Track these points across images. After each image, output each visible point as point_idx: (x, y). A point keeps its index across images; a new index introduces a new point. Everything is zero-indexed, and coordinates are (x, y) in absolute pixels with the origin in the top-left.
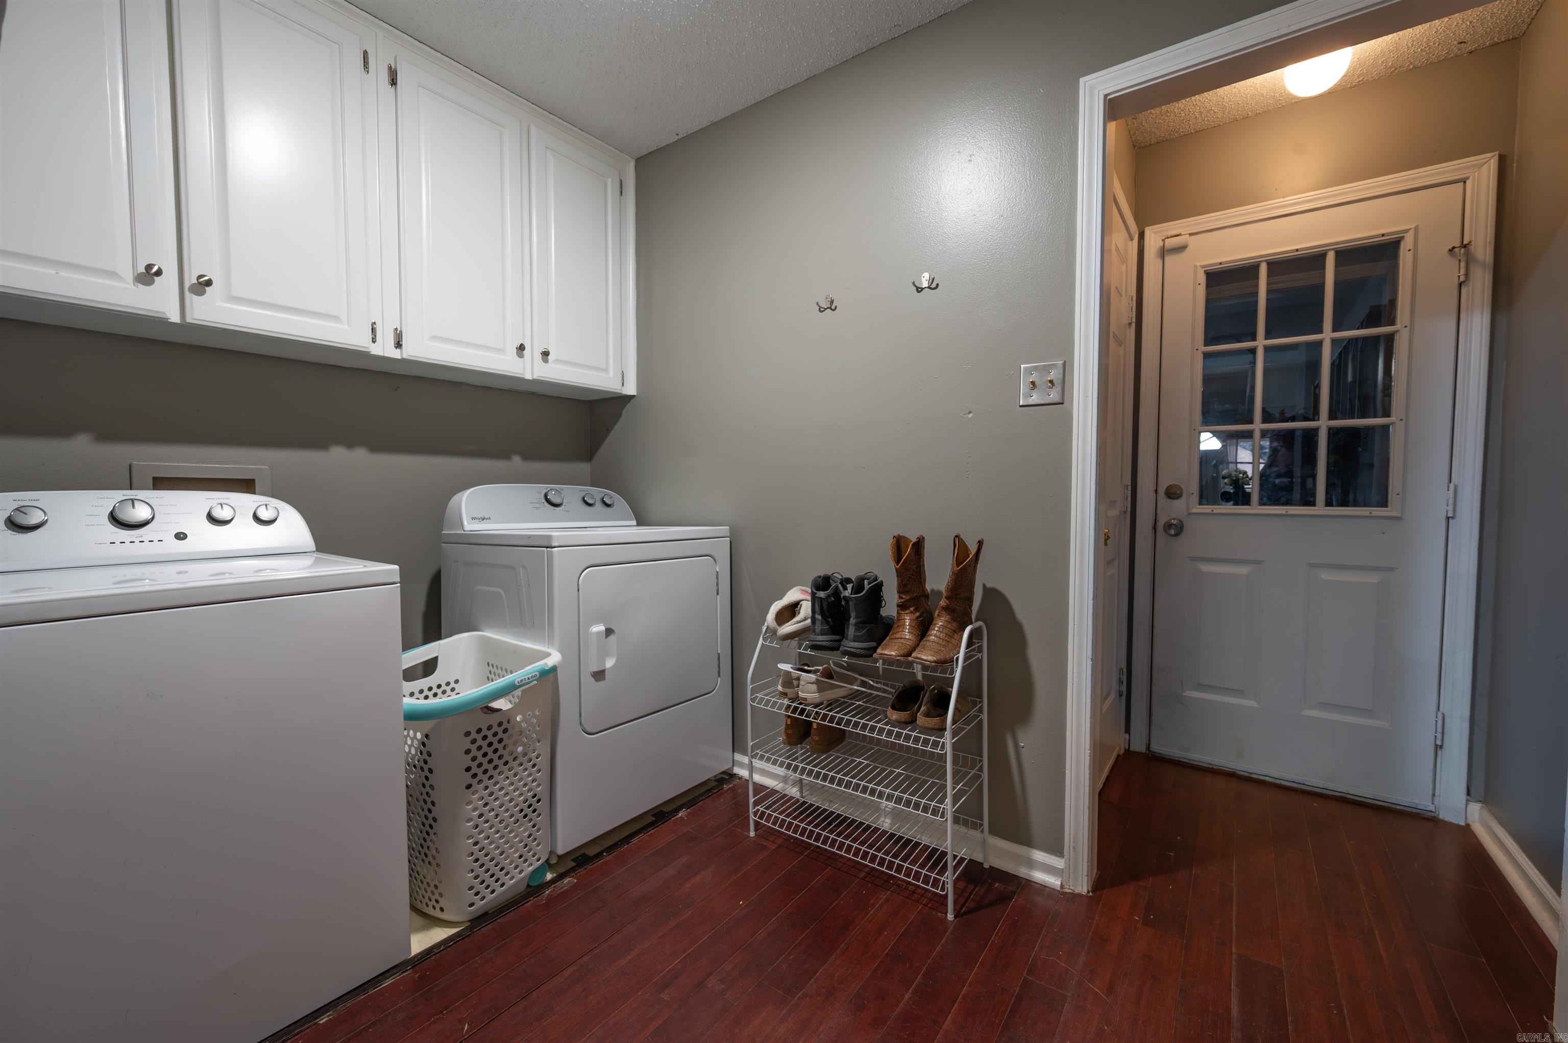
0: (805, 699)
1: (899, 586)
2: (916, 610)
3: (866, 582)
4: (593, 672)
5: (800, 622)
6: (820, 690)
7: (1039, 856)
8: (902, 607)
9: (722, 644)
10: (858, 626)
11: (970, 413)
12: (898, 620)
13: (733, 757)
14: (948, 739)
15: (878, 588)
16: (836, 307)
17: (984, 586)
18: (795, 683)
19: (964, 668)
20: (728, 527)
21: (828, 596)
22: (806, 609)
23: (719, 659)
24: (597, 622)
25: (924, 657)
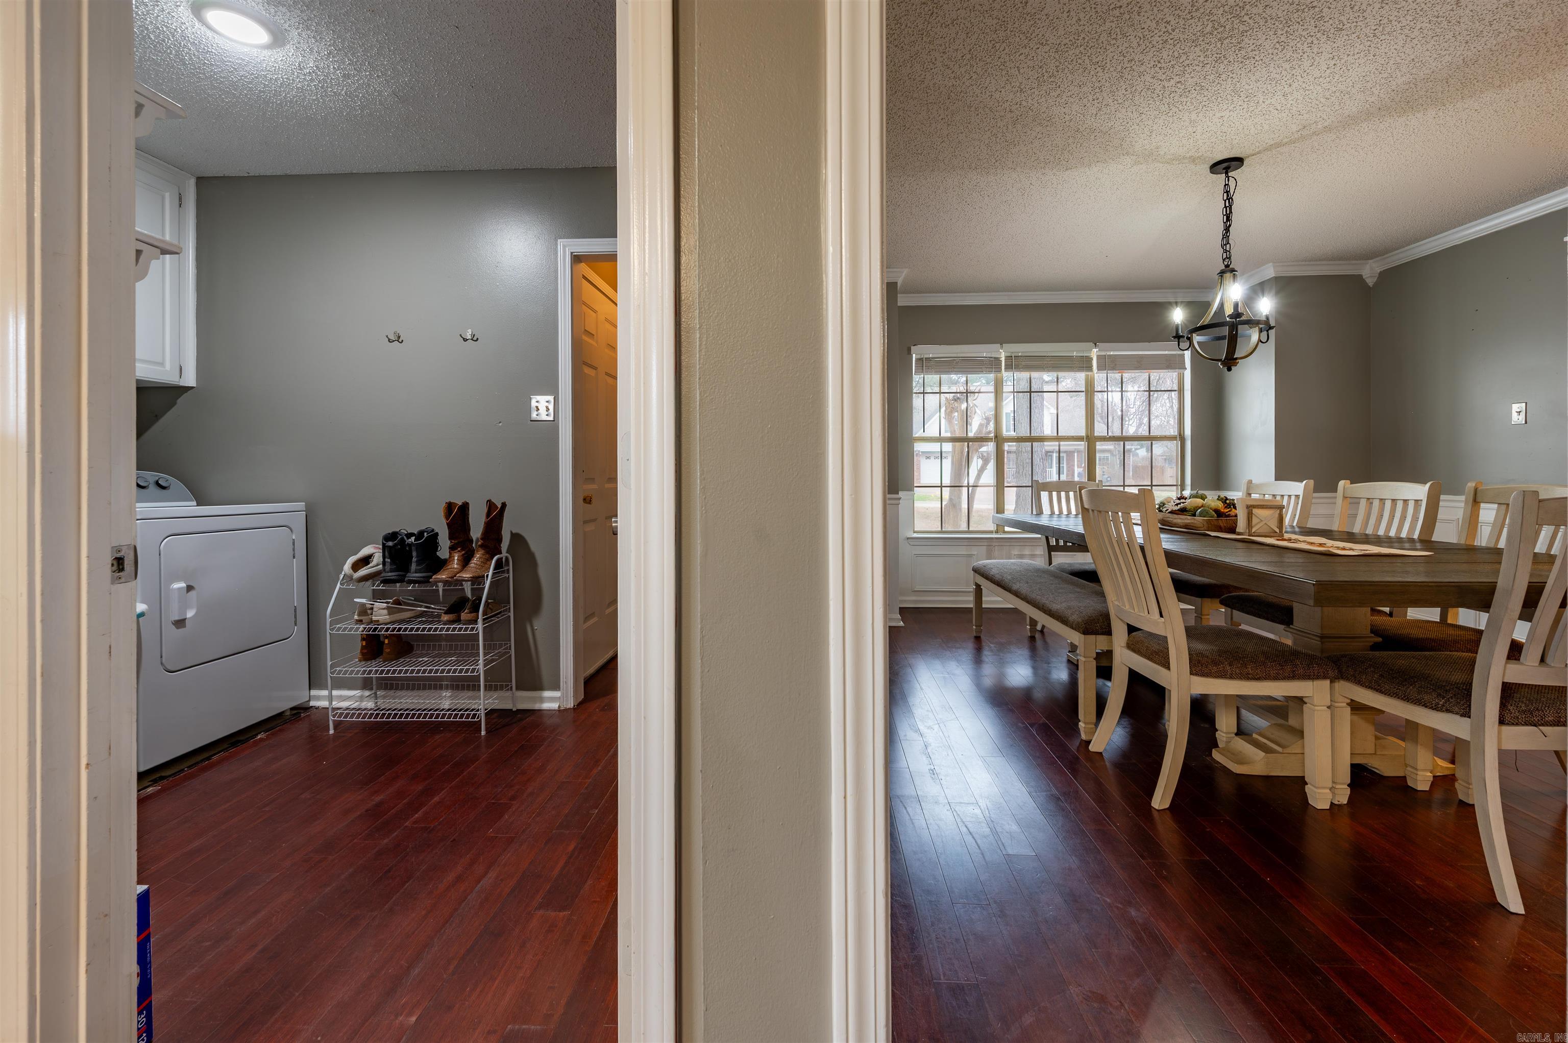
0: (378, 621)
1: (450, 534)
2: (462, 550)
3: (425, 534)
4: (174, 621)
5: (373, 567)
6: (389, 614)
7: (547, 694)
8: (452, 548)
9: (298, 598)
10: (419, 563)
11: (500, 423)
12: (450, 557)
13: (310, 694)
14: (480, 626)
15: (434, 536)
16: (402, 341)
17: (511, 532)
18: (369, 612)
19: (491, 582)
20: (304, 503)
21: (395, 545)
22: (378, 558)
23: (295, 611)
24: (178, 580)
25: (464, 576)
